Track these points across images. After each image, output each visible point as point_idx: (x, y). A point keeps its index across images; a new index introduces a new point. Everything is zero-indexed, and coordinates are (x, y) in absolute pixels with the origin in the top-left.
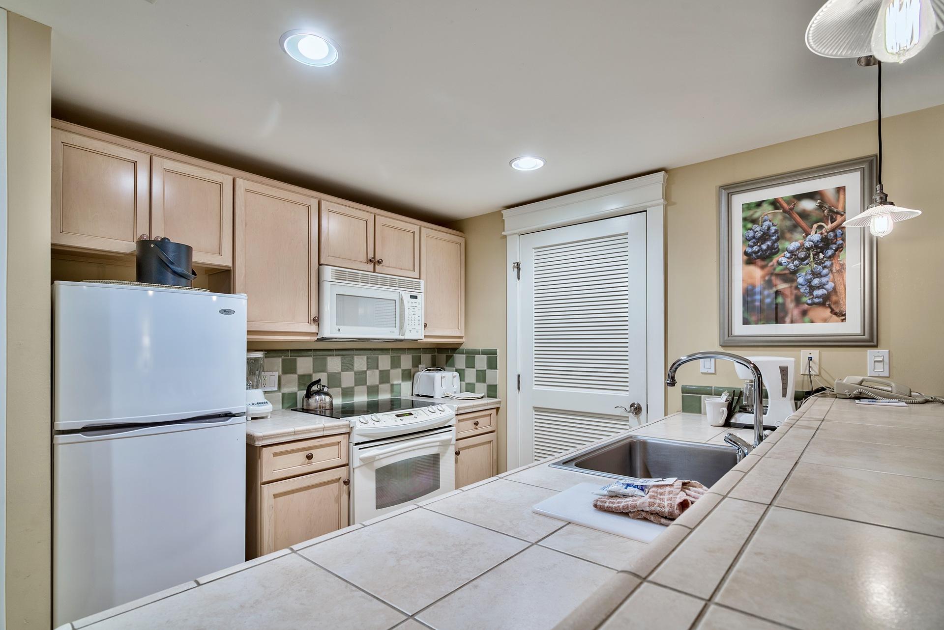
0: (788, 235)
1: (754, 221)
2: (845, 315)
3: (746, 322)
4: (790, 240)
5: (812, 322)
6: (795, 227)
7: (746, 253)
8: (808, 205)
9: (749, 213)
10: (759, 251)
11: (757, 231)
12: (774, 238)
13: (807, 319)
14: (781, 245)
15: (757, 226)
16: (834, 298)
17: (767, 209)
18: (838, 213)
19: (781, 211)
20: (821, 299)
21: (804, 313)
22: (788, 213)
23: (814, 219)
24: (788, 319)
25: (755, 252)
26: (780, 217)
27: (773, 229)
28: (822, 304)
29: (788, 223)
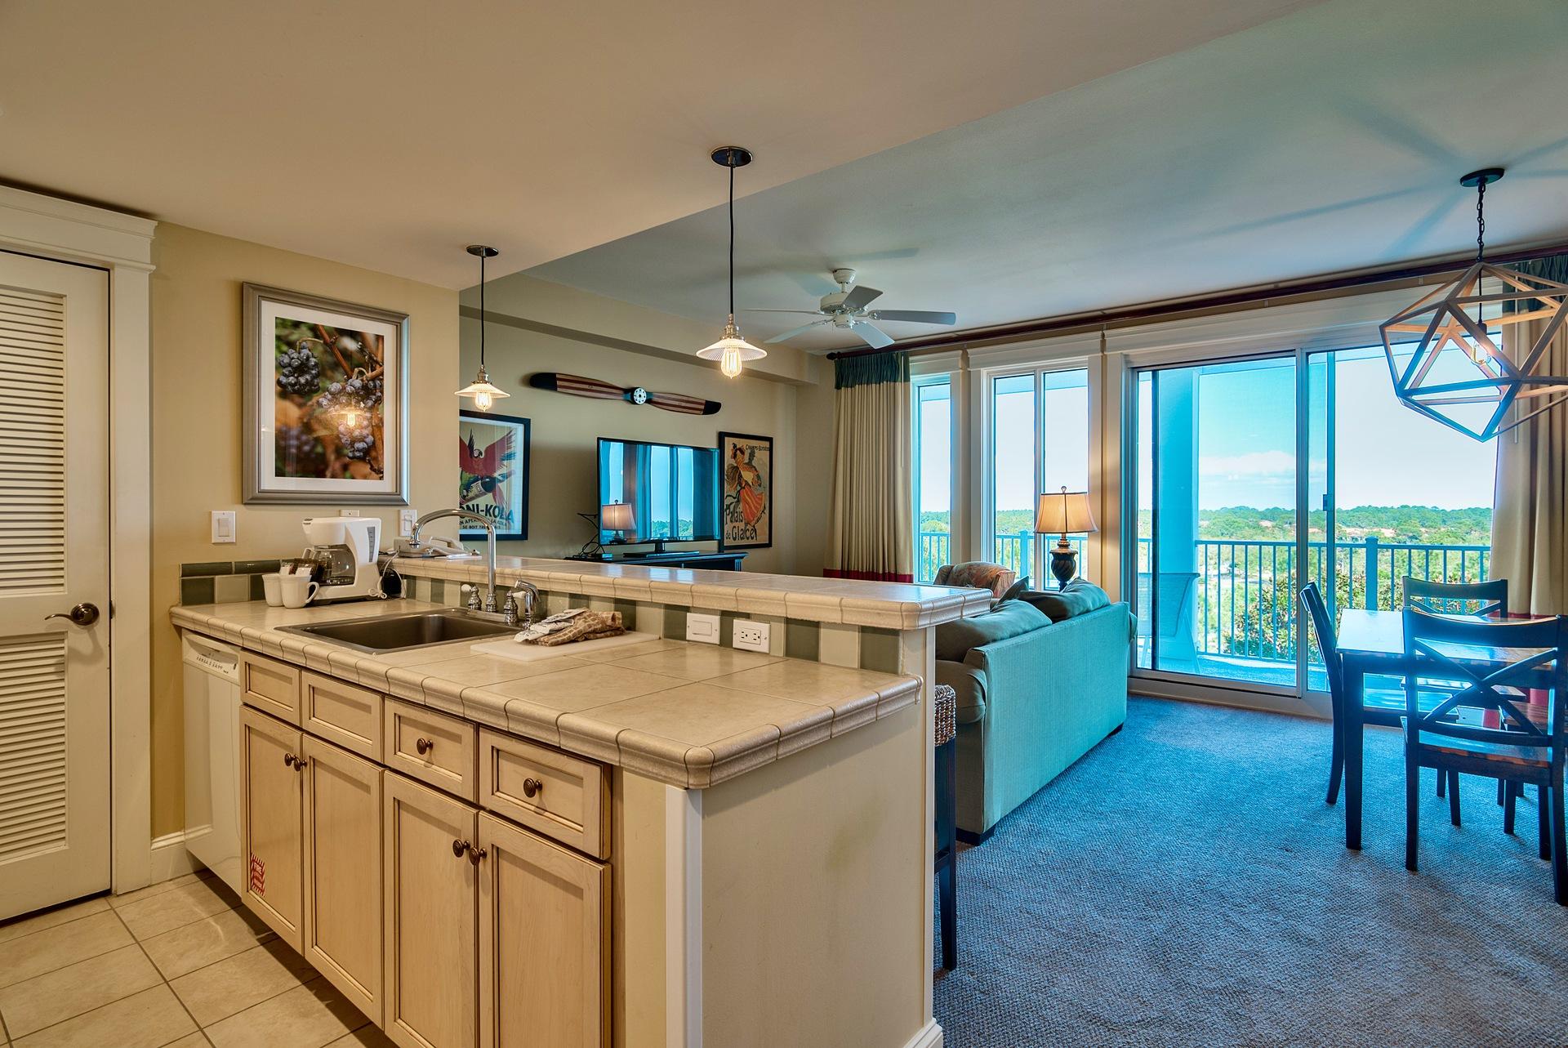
0: (329, 373)
1: (291, 345)
2: (382, 473)
3: (280, 473)
4: (332, 380)
5: (353, 478)
6: (336, 366)
7: (279, 383)
8: (351, 345)
9: (284, 332)
10: (295, 384)
11: (293, 358)
12: (314, 372)
13: (348, 474)
14: (321, 382)
15: (293, 351)
16: (374, 454)
17: (308, 335)
18: (377, 362)
19: (322, 342)
20: (362, 454)
21: (345, 468)
22: (330, 347)
23: (355, 362)
24: (328, 473)
25: (290, 384)
26: (320, 348)
27: (313, 361)
28: (362, 459)
29: (330, 359)
